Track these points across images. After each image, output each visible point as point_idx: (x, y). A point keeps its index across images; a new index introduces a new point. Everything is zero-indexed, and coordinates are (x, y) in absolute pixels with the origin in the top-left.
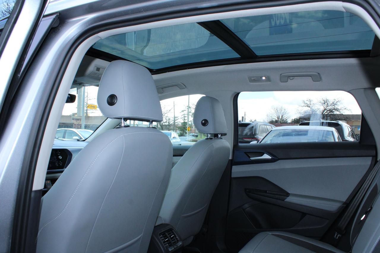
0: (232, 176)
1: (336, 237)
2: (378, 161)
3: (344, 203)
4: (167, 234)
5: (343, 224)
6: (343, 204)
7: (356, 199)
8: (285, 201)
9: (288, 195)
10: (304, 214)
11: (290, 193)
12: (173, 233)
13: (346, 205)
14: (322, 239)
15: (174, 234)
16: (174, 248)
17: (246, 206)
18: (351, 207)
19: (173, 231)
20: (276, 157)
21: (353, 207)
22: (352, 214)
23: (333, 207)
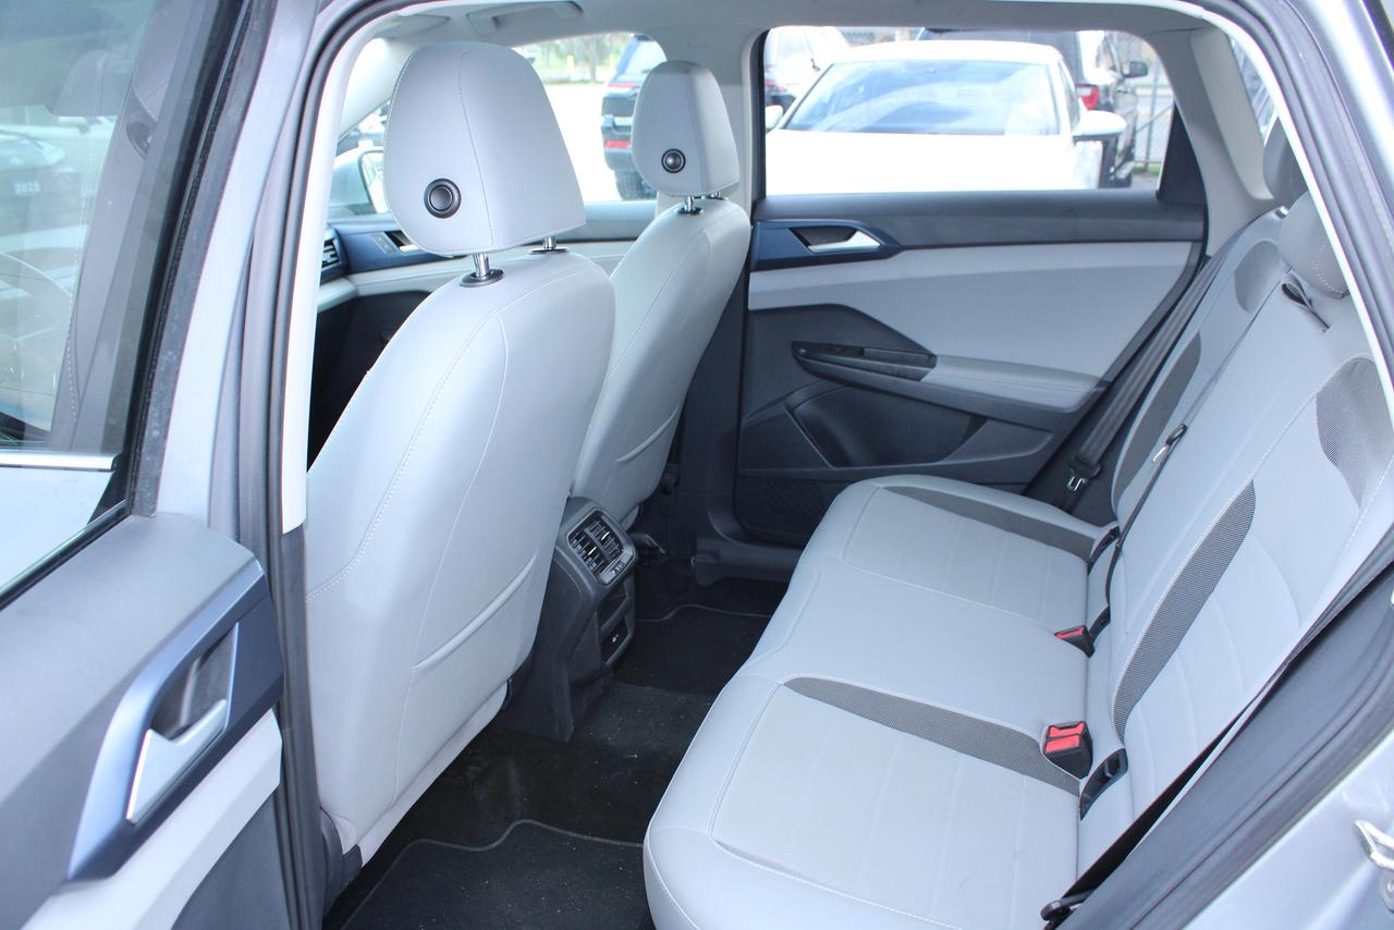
0: (751, 306)
1: (1074, 484)
2: (1210, 258)
3: (1101, 382)
4: (587, 530)
5: (1093, 446)
6: (1098, 386)
7: (1138, 374)
8: (923, 380)
9: (930, 360)
10: (978, 420)
11: (936, 353)
12: (603, 523)
13: (1106, 391)
14: (1029, 490)
15: (608, 529)
16: (616, 571)
17: (798, 396)
18: (1121, 398)
19: (603, 518)
20: (894, 242)
21: (1127, 396)
22: (1122, 420)
23: (1067, 396)
